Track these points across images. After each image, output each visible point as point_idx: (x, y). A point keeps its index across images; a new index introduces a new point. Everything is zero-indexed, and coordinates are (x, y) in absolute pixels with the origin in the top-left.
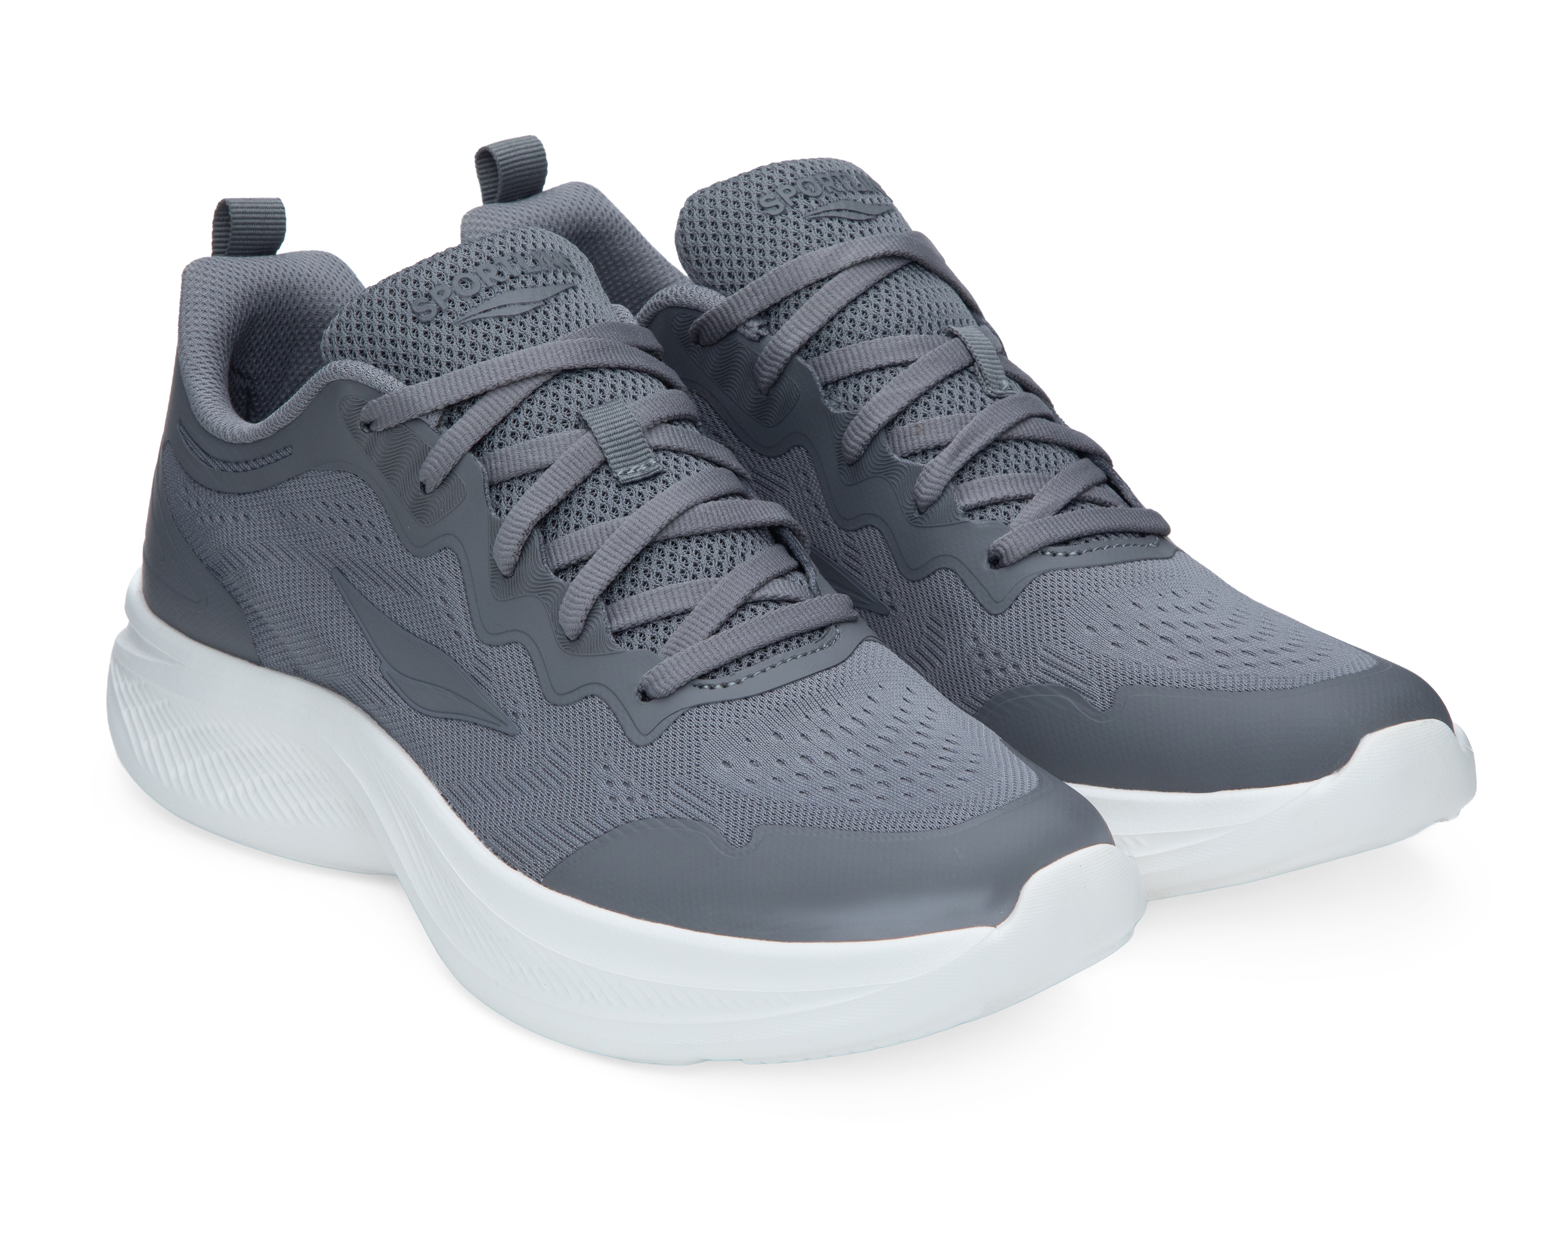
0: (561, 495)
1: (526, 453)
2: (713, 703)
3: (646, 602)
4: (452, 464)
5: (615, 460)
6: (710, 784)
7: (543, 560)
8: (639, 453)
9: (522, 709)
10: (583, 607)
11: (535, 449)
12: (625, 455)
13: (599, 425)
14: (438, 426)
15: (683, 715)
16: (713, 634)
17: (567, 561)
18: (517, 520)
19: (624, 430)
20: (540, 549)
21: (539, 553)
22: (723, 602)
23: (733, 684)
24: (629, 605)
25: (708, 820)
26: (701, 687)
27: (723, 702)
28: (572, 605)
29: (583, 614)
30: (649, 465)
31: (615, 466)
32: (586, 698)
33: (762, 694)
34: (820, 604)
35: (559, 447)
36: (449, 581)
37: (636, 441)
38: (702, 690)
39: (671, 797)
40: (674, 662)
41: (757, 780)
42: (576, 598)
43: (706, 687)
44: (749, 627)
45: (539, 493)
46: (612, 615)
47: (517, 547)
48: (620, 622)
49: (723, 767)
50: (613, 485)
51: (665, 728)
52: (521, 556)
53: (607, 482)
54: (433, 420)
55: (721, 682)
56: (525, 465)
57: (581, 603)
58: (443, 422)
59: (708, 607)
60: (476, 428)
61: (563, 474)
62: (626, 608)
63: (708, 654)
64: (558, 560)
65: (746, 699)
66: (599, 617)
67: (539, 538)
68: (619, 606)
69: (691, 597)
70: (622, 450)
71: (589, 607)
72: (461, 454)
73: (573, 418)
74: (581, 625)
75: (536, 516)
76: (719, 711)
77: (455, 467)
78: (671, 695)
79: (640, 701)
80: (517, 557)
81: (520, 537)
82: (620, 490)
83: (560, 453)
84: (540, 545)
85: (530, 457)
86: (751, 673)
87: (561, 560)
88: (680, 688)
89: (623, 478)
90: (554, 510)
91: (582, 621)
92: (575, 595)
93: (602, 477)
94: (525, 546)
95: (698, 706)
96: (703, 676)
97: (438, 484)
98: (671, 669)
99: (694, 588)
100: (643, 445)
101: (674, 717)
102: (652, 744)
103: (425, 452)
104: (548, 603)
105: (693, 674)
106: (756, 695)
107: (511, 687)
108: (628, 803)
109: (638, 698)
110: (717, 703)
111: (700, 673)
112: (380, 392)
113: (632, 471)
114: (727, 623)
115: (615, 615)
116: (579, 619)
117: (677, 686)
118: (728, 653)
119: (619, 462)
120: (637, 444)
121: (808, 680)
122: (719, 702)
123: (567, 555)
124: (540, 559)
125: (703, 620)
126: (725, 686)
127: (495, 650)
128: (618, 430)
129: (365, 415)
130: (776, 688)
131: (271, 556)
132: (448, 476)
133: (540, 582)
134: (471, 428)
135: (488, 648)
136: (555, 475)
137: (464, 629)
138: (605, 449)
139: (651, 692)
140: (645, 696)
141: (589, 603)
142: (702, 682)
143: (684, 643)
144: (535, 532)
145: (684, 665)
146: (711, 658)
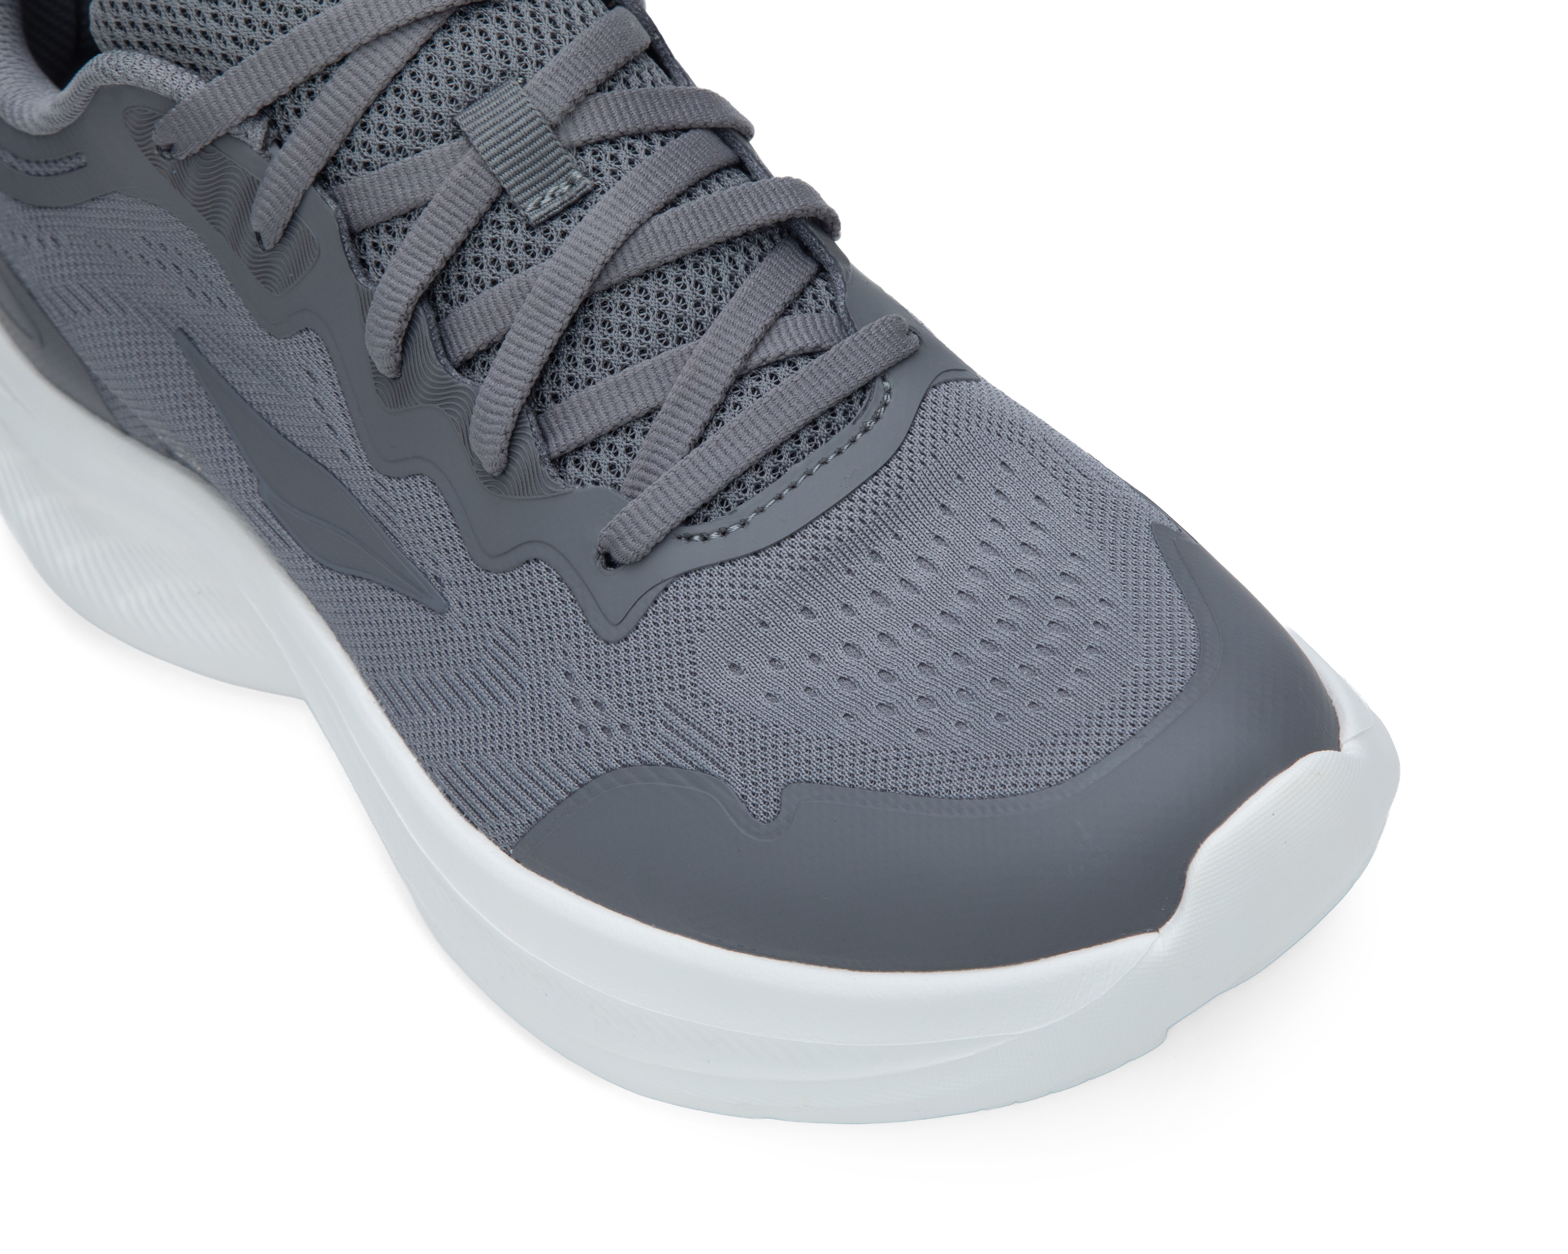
0: (448, 251)
1: (391, 185)
2: (707, 566)
3: (593, 405)
4: (291, 207)
5: (517, 189)
6: (714, 707)
7: (437, 353)
8: (553, 166)
9: (445, 573)
10: (501, 429)
11: (404, 177)
12: (532, 175)
13: (484, 136)
14: (265, 148)
15: (666, 589)
16: (695, 446)
17: (474, 349)
18: (390, 298)
19: (523, 137)
20: (431, 337)
21: (430, 344)
22: (702, 389)
23: (735, 527)
24: (569, 413)
25: (716, 771)
26: (689, 538)
27: (722, 564)
28: (486, 426)
29: (502, 441)
30: (572, 183)
31: (520, 198)
32: (528, 562)
33: (779, 544)
34: (854, 348)
35: (437, 171)
36: (319, 377)
37: (545, 149)
38: (691, 543)
39: (661, 729)
40: (642, 506)
41: (782, 693)
42: (489, 415)
43: (696, 538)
44: (747, 423)
45: (416, 251)
46: (547, 430)
47: (394, 341)
48: (559, 443)
49: (730, 675)
50: (521, 227)
51: (642, 614)
52: (403, 352)
53: (512, 223)
54: (257, 133)
55: (717, 528)
56: (393, 205)
57: (497, 423)
58: (270, 141)
59: (681, 401)
60: (316, 149)
61: (447, 216)
62: (565, 418)
63: (690, 482)
64: (460, 348)
65: (756, 554)
66: (528, 441)
67: (429, 319)
68: (555, 415)
69: (656, 386)
70: (526, 168)
71: (510, 428)
72: (301, 191)
73: (447, 127)
74: (503, 457)
75: (415, 291)
76: (716, 579)
77: (296, 211)
78: (644, 558)
79: (602, 569)
80: (398, 356)
81: (397, 326)
82: (533, 234)
83: (441, 181)
84: (431, 331)
85: (399, 192)
86: (760, 505)
87: (464, 347)
88: (657, 546)
89: (534, 217)
90: (441, 277)
91: (502, 451)
92: (487, 411)
93: (504, 216)
94: (406, 338)
95: (687, 574)
96: (688, 521)
97: (278, 238)
98: (639, 518)
99: (660, 370)
100: (558, 151)
101: (653, 594)
102: (626, 639)
103: (251, 189)
104: (455, 419)
105: (672, 522)
106: (771, 546)
107: (425, 539)
108: (603, 737)
109: (600, 563)
110: (713, 565)
111: (683, 516)
112: (174, 101)
113: (548, 199)
114: (713, 421)
115: (552, 431)
116: (498, 448)
117: (652, 544)
118: (719, 475)
119: (525, 190)
120: (549, 152)
121: (845, 504)
122: (716, 564)
123: (472, 337)
124: (433, 353)
125: (678, 425)
126: (724, 533)
127: (397, 485)
128: (514, 138)
129: (159, 138)
130: (799, 531)
131: (95, 306)
132: (290, 223)
133: (438, 388)
134: (308, 148)
135: (386, 481)
136: (436, 219)
137: (351, 450)
138: (500, 174)
139: (616, 557)
140: (609, 562)
141: (508, 422)
142: (689, 530)
143: (654, 467)
144: (421, 311)
145: (657, 509)
146: (696, 488)
